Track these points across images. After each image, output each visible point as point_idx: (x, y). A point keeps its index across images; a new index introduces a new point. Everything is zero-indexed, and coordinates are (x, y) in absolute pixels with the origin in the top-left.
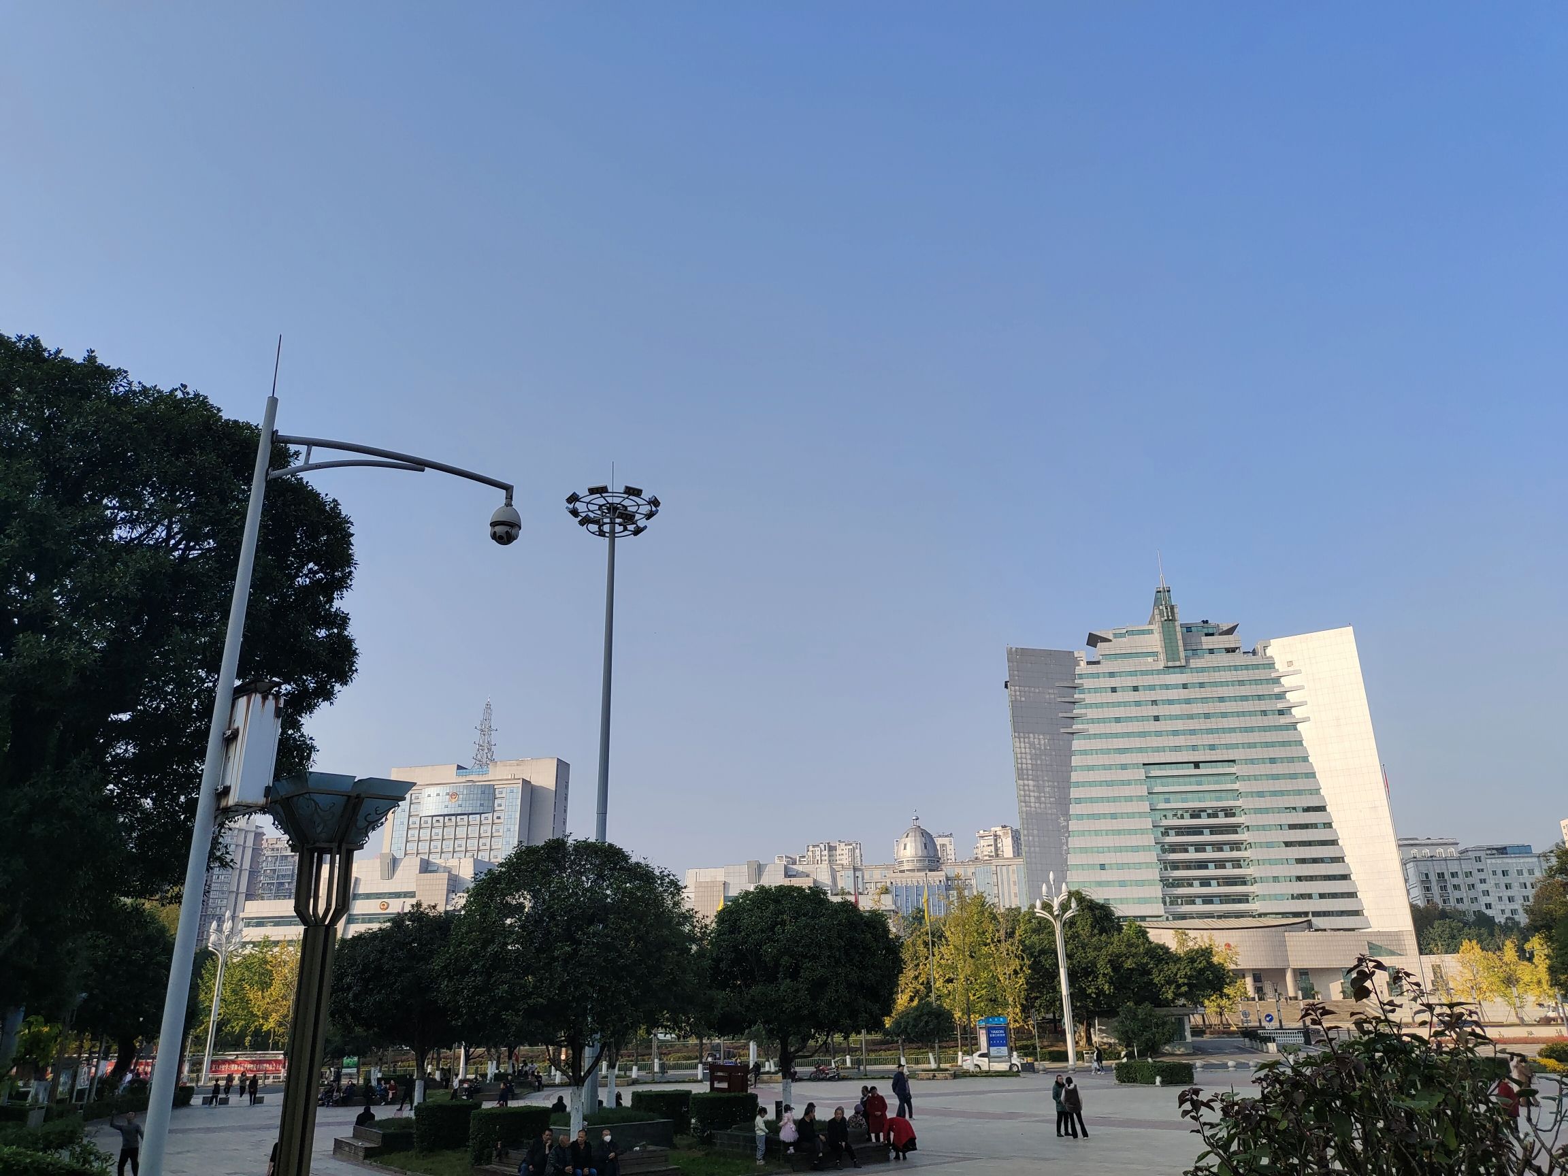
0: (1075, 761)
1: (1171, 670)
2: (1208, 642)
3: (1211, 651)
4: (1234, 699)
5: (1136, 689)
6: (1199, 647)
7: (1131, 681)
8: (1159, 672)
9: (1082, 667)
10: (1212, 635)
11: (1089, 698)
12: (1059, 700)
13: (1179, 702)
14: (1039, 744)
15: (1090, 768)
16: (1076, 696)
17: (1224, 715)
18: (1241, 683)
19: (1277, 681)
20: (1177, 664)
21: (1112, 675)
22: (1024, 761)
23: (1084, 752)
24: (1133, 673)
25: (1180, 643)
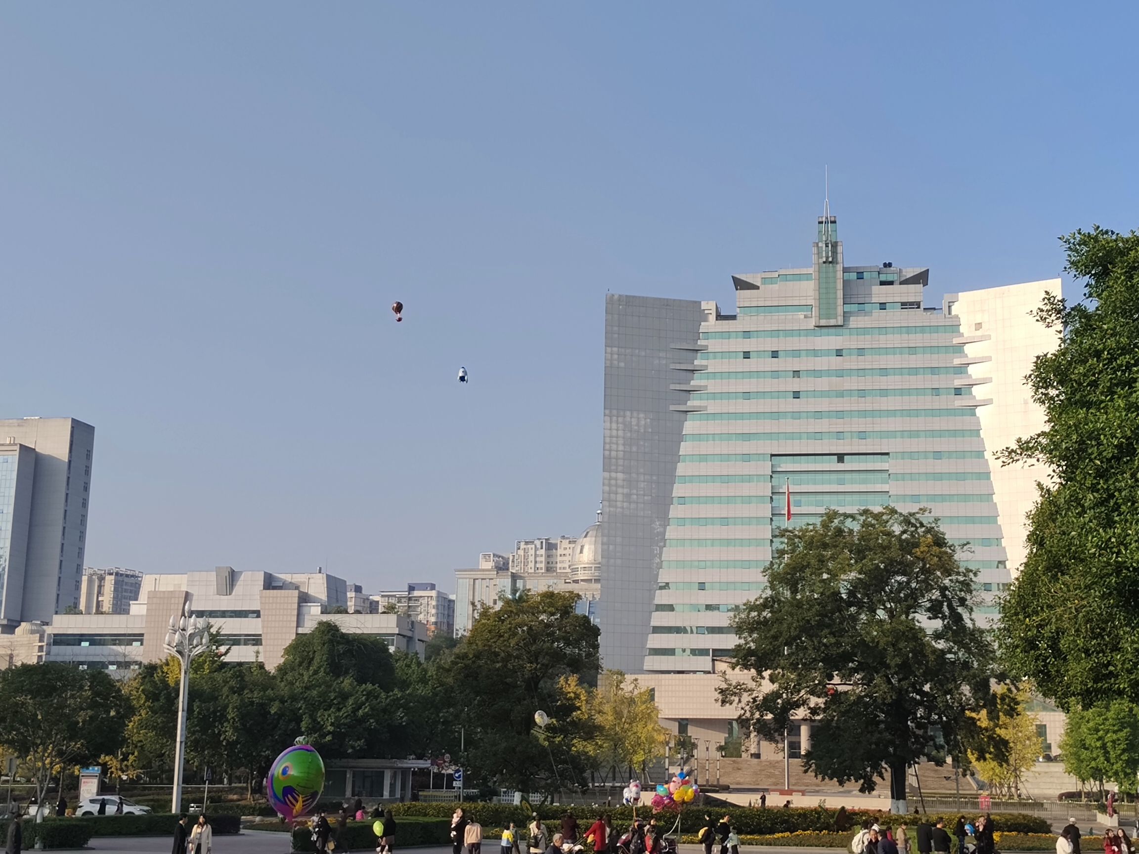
0: (685, 448)
1: (824, 330)
2: (880, 293)
3: (883, 306)
4: (900, 371)
5: (775, 354)
6: (867, 300)
7: (771, 344)
8: (807, 332)
9: (711, 324)
10: (891, 283)
11: (713, 365)
12: (672, 366)
13: (829, 373)
14: (638, 425)
15: (703, 458)
16: (696, 362)
17: (884, 392)
18: (912, 350)
19: (959, 349)
20: (832, 322)
21: (747, 334)
22: (614, 447)
23: (698, 437)
24: (775, 333)
25: (840, 294)
